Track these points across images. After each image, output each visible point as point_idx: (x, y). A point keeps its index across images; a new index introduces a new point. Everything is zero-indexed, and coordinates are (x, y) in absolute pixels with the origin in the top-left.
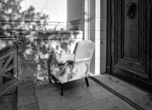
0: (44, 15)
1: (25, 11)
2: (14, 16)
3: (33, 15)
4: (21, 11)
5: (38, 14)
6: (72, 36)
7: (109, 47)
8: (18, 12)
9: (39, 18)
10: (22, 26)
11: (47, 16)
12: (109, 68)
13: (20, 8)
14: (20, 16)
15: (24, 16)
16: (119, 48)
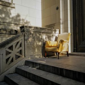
0: (27, 21)
1: (14, 17)
2: (7, 19)
3: (20, 20)
4: (11, 16)
5: (23, 20)
6: (54, 32)
7: (75, 37)
8: (9, 17)
9: (24, 23)
10: (12, 27)
11: (29, 22)
12: (75, 48)
13: (11, 14)
14: (11, 20)
15: (13, 20)
16: (81, 36)
